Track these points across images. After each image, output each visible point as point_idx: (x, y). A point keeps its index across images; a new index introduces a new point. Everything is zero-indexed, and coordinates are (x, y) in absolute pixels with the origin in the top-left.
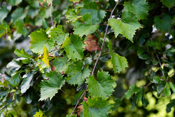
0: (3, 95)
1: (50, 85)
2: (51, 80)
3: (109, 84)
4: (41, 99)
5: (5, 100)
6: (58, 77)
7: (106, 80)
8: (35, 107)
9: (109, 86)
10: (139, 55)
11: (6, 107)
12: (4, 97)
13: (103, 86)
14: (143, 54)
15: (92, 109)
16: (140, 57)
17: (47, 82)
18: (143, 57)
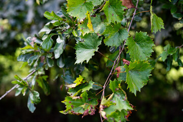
0: (34, 59)
1: (85, 47)
2: (87, 42)
3: (148, 45)
4: (78, 62)
5: (36, 64)
6: (93, 38)
7: (144, 41)
8: (67, 70)
9: (147, 47)
10: (172, 14)
11: (37, 71)
12: (35, 61)
13: (142, 47)
14: (177, 12)
15: (132, 72)
16: (174, 16)
17: (82, 44)
18: (177, 17)
